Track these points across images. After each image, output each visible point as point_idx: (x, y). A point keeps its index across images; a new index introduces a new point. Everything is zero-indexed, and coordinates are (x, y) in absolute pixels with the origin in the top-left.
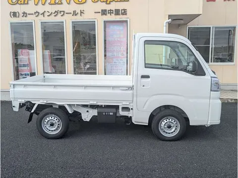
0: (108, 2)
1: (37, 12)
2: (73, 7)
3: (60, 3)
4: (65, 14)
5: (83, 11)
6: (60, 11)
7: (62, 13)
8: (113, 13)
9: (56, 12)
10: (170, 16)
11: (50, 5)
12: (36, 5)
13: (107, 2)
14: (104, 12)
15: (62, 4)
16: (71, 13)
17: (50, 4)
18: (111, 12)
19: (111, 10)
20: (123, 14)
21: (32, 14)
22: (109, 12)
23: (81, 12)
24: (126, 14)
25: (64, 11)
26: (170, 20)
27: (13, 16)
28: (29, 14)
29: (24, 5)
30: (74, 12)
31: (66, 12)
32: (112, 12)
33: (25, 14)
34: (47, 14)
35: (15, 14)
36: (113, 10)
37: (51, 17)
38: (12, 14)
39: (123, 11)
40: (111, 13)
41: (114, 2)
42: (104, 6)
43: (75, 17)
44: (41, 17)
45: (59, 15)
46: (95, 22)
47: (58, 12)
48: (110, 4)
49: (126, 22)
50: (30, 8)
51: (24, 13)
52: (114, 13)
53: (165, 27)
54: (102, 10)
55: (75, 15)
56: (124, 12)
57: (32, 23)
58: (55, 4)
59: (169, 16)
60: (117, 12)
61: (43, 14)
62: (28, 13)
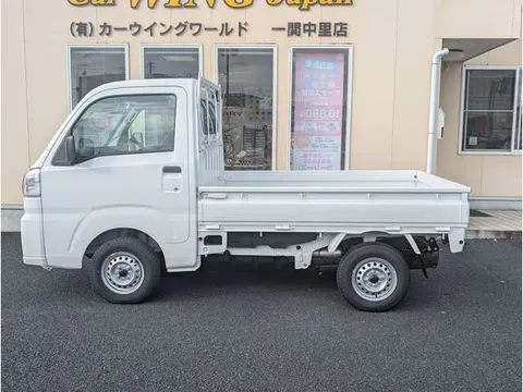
0: (305, 6)
1: (136, 25)
2: (223, 15)
3: (191, 4)
4: (203, 31)
5: (246, 24)
6: (192, 25)
7: (196, 28)
8: (314, 31)
9: (180, 25)
10: (446, 42)
11: (168, 10)
12: (152, 8)
13: (301, 4)
14: (294, 29)
15: (195, 6)
16: (216, 29)
17: (166, 6)
18: (309, 29)
19: (310, 24)
20: (338, 34)
21: (125, 29)
22: (307, 28)
23: (240, 28)
24: (345, 35)
25: (200, 25)
26: (446, 51)
27: (76, 33)
28: (116, 29)
29: (106, 8)
30: (225, 26)
31: (205, 25)
32: (312, 28)
33: (107, 29)
34: (158, 30)
35: (82, 29)
36: (314, 25)
37: (168, 36)
38: (76, 27)
39: (338, 28)
40: (310, 31)
41: (318, 5)
42: (296, 15)
43: (225, 38)
44: (145, 35)
45: (189, 32)
46: (272, 50)
47: (185, 26)
48: (308, 9)
49: (345, 52)
50: (120, 15)
51: (105, 26)
52: (318, 30)
53: (434, 67)
54: (290, 25)
55: (227, 34)
56: (342, 30)
57: (123, 49)
58: (180, 6)
59: (444, 40)
60: (325, 30)
61: (150, 29)
62: (114, 26)
